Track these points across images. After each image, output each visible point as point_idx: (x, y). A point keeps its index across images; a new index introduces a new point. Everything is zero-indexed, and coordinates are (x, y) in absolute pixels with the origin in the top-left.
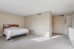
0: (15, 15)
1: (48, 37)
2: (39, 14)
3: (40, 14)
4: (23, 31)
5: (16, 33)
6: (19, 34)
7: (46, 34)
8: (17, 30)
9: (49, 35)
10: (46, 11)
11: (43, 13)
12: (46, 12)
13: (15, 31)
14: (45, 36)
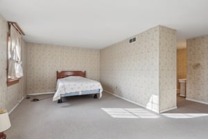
0: (78, 48)
1: (153, 110)
2: (131, 41)
3: (134, 39)
4: (87, 87)
5: (72, 89)
6: (78, 92)
7: (151, 100)
8: (74, 83)
9: (157, 107)
10: (151, 29)
11: (141, 35)
12: (148, 32)
13: (69, 85)
14: (147, 107)
